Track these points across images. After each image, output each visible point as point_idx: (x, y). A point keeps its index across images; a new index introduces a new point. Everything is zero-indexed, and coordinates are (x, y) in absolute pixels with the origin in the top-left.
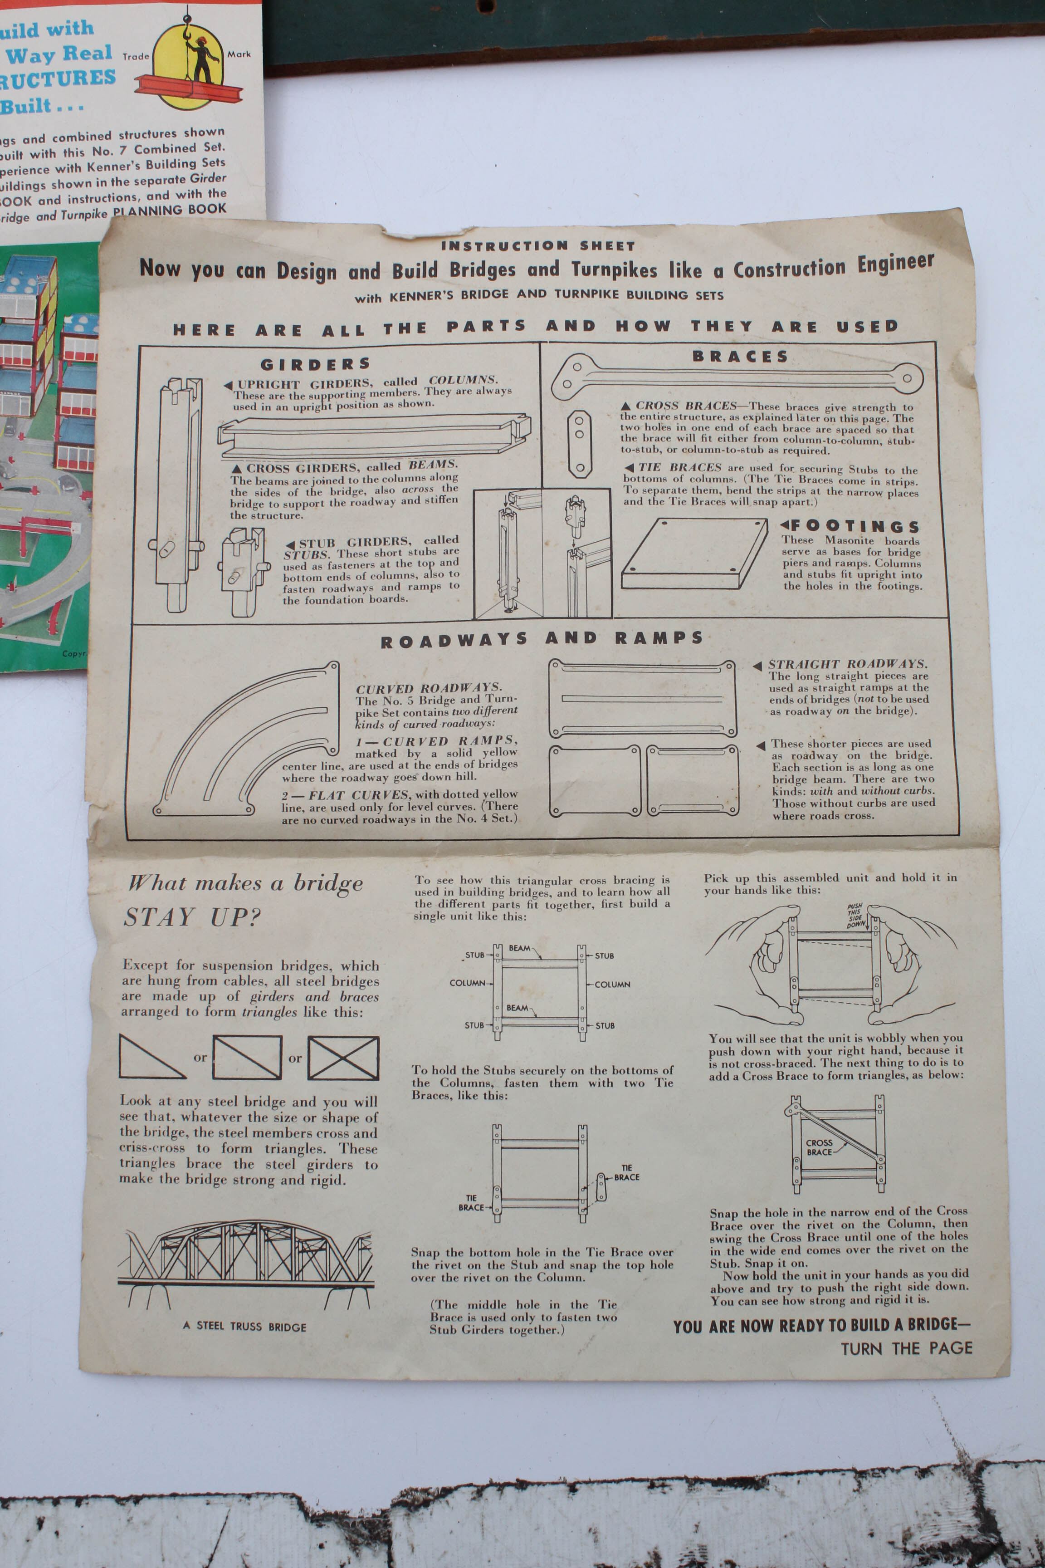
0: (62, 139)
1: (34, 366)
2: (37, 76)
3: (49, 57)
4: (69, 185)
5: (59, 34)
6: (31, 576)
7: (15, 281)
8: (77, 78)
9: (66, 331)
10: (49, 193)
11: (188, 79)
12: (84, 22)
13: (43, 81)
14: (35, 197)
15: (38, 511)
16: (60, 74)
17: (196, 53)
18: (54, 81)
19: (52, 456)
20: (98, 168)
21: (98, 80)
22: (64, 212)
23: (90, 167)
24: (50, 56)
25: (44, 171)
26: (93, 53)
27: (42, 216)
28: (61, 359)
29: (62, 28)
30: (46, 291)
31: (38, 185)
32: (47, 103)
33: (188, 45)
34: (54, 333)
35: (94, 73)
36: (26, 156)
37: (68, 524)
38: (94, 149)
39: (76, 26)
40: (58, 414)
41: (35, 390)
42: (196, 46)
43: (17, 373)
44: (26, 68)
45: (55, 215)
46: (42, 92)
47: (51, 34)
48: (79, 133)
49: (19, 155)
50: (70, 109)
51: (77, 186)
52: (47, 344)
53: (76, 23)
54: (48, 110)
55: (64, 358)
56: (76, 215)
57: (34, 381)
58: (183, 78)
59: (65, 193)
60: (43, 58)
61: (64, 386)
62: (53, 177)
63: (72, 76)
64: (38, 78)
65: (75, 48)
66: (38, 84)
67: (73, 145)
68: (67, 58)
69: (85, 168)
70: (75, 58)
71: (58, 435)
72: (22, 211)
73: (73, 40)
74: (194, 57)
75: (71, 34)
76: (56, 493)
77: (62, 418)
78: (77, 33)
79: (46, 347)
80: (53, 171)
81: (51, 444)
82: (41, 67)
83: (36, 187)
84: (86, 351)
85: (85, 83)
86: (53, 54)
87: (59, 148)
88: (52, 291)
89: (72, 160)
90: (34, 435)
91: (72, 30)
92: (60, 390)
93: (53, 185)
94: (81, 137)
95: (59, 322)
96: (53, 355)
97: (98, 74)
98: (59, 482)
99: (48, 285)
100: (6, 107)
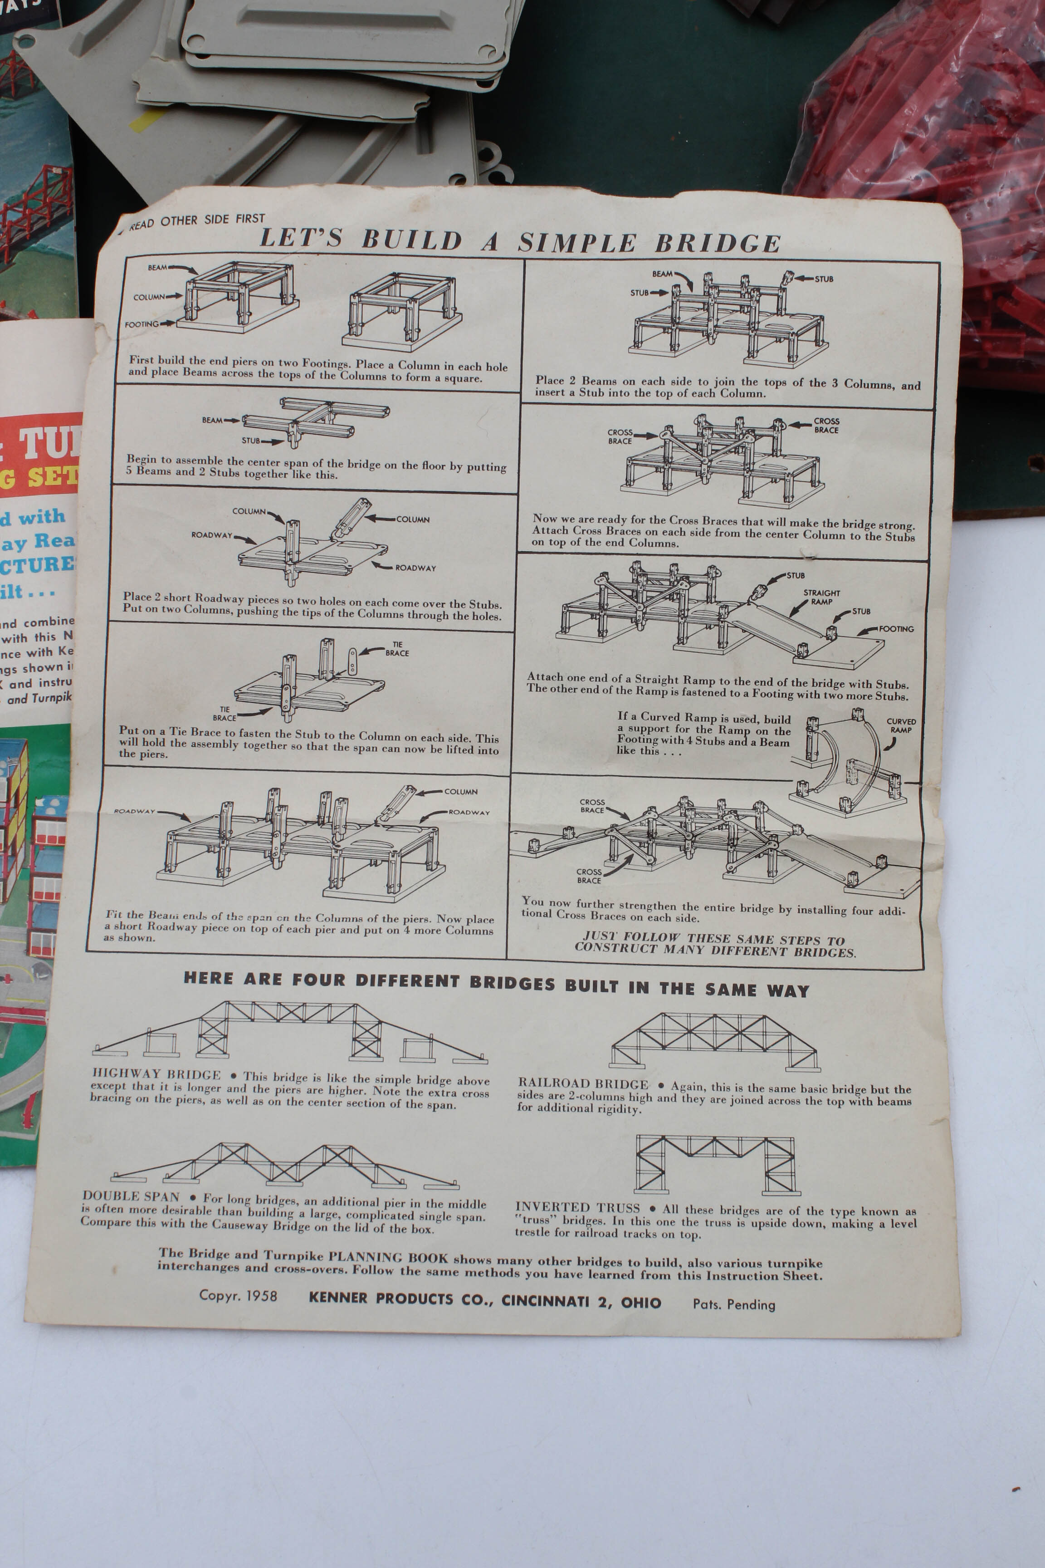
0: (34, 624)
1: (5, 852)
2: (9, 563)
3: (21, 545)
4: (40, 668)
5: (31, 522)
6: (2, 1068)
8: (48, 564)
9: (38, 814)
10: (20, 677)
12: (55, 510)
13: (14, 568)
14: (7, 680)
15: (11, 1000)
16: (32, 561)
18: (26, 567)
19: (25, 943)
20: (69, 652)
21: (69, 566)
22: (35, 695)
23: (61, 651)
24: (21, 543)
25: (16, 655)
26: (64, 540)
27: (13, 700)
28: (33, 843)
29: (33, 516)
30: (17, 774)
31: (9, 669)
32: (19, 589)
34: (25, 816)
35: (65, 559)
37: (42, 1012)
38: (66, 633)
39: (47, 514)
40: (31, 900)
41: (7, 874)
45: (26, 699)
46: (13, 579)
47: (24, 523)
48: (51, 618)
50: (42, 594)
51: (48, 670)
52: (18, 828)
53: (47, 512)
54: (19, 596)
55: (36, 842)
56: (47, 697)
57: (6, 866)
59: (36, 677)
60: (14, 546)
61: (36, 870)
62: (25, 660)
63: (44, 563)
64: (10, 565)
65: (46, 536)
66: (9, 571)
67: (44, 630)
68: (38, 545)
69: (56, 651)
70: (47, 545)
71: (30, 922)
73: (44, 528)
75: (43, 522)
76: (29, 981)
77: (35, 904)
78: (48, 521)
79: (18, 831)
80: (24, 655)
81: (24, 930)
82: (13, 555)
83: (8, 671)
84: (58, 834)
85: (56, 569)
86: (25, 541)
87: (30, 633)
88: (23, 773)
89: (43, 645)
90: (6, 921)
91: (44, 518)
92: (33, 875)
93: (24, 668)
94: (52, 622)
95: (30, 805)
96: (25, 840)
97: (69, 560)
98: (32, 970)
99: (18, 768)
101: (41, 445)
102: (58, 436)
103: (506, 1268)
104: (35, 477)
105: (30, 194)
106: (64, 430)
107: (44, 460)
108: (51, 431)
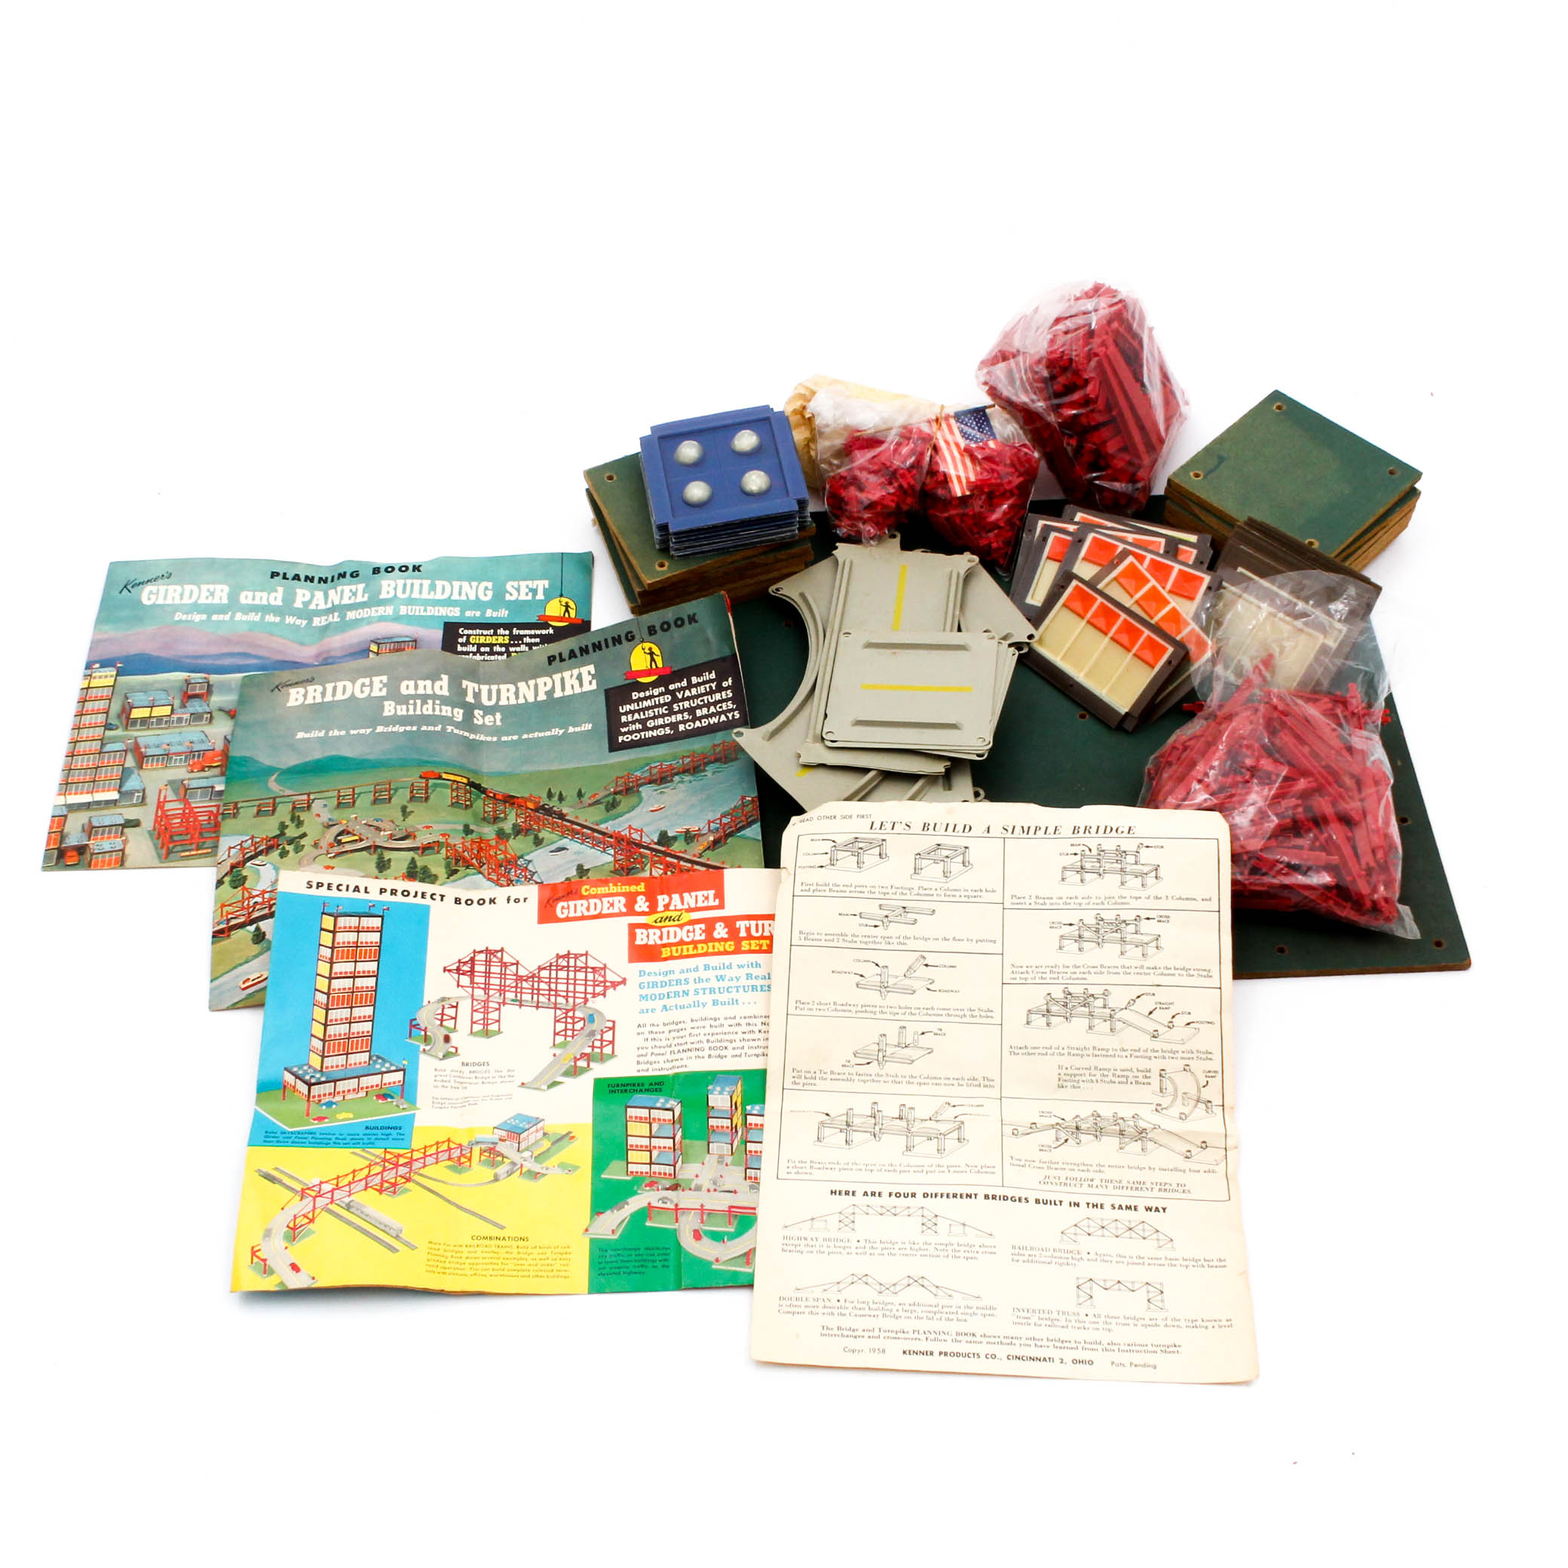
0: (745, 1018)
1: (732, 1130)
4: (749, 1040)
5: (743, 967)
6: (733, 1236)
7: (718, 1089)
8: (753, 988)
9: (748, 1113)
10: (738, 1044)
12: (756, 962)
13: (735, 990)
14: (730, 1046)
15: (738, 1203)
16: (744, 986)
18: (741, 990)
19: (744, 1174)
20: (765, 1032)
21: (764, 990)
22: (746, 1053)
23: (760, 1031)
24: (738, 978)
26: (761, 977)
28: (746, 1126)
29: (745, 965)
30: (735, 1093)
32: (737, 1001)
34: (741, 1113)
35: (761, 986)
36: (726, 1026)
37: (755, 1209)
38: (763, 1023)
39: (752, 964)
40: (746, 1154)
41: (733, 1141)
43: (724, 1134)
44: (725, 984)
45: (741, 1055)
46: (734, 995)
47: (739, 968)
48: (754, 1015)
49: (722, 1025)
50: (749, 1003)
54: (737, 1004)
55: (748, 1126)
56: (753, 1055)
57: (732, 1137)
59: (746, 1044)
60: (734, 979)
61: (748, 1140)
62: (740, 1036)
63: (750, 988)
64: (732, 988)
65: (751, 974)
66: (732, 991)
67: (751, 1021)
68: (747, 979)
69: (757, 1032)
70: (752, 979)
71: (747, 1164)
72: (723, 1053)
73: (750, 970)
75: (749, 968)
76: (747, 1193)
77: (748, 1156)
78: (752, 967)
79: (738, 1119)
80: (740, 1033)
81: (743, 1168)
82: (734, 983)
83: (731, 1041)
84: (759, 1123)
85: (757, 991)
86: (740, 977)
87: (743, 1022)
88: (739, 1094)
89: (751, 1028)
90: (734, 1164)
91: (750, 966)
92: (746, 1142)
93: (740, 1040)
94: (755, 1017)
95: (744, 1109)
96: (742, 1125)
97: (764, 987)
98: (749, 1188)
100: (715, 1003)
101: (748, 930)
102: (757, 925)
103: (1009, 1341)
104: (745, 945)
105: (735, 809)
106: (760, 923)
107: (750, 937)
108: (753, 923)
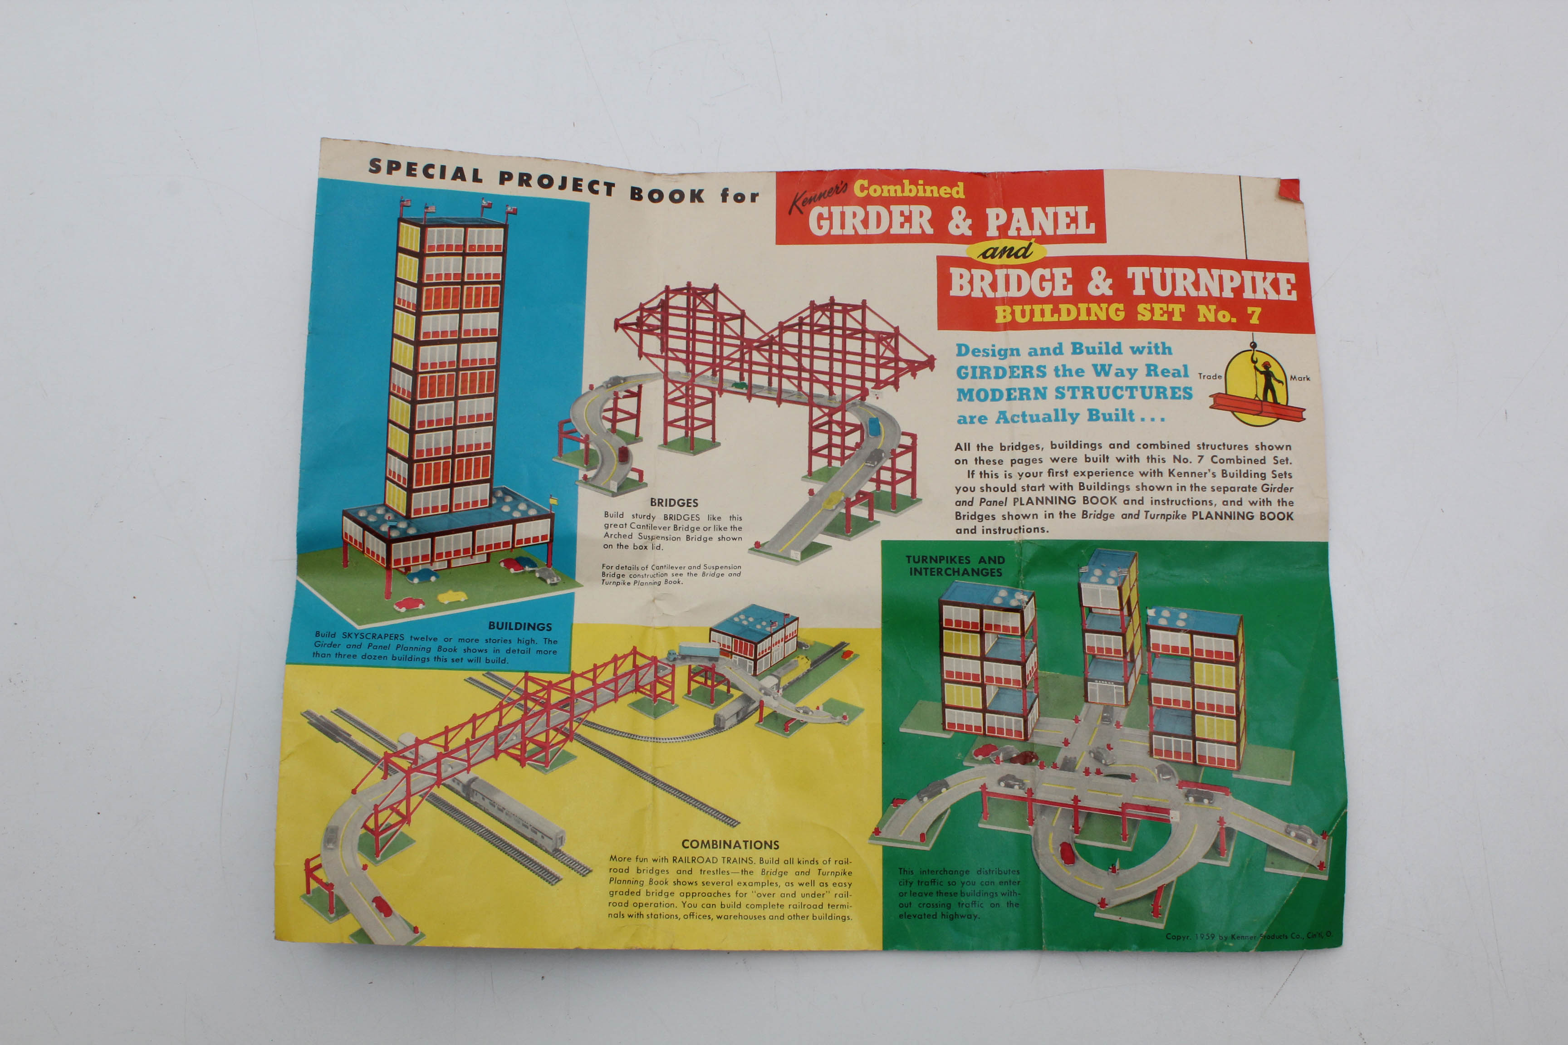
0: (1145, 446)
1: (1125, 657)
2: (1121, 388)
3: (1132, 373)
4: (1152, 488)
5: (1141, 353)
6: (1132, 860)
7: (1098, 573)
8: (1158, 393)
9: (1149, 623)
10: (1133, 494)
11: (1257, 399)
12: (1163, 344)
13: (1127, 394)
14: (1120, 497)
15: (1138, 798)
16: (1143, 388)
17: (1263, 376)
18: (1138, 394)
19: (1148, 745)
20: (1178, 474)
21: (1177, 396)
22: (1147, 512)
23: (1171, 473)
24: (1133, 371)
25: (1129, 474)
26: (1172, 372)
27: (1126, 515)
28: (1149, 650)
29: (1143, 348)
30: (1126, 583)
31: (1123, 486)
32: (1131, 413)
33: (1256, 368)
34: (1140, 624)
35: (1173, 389)
36: (1112, 459)
37: (1166, 811)
38: (1175, 457)
39: (1156, 347)
40: (1151, 705)
41: (1127, 679)
42: (1262, 369)
43: (1109, 663)
44: (1111, 381)
45: (1138, 515)
46: (1125, 403)
47: (1134, 353)
48: (1161, 442)
49: (1106, 459)
50: (1153, 420)
51: (1159, 489)
52: (1135, 635)
53: (1156, 345)
54: (1132, 420)
55: (1152, 650)
56: (1158, 515)
57: (1126, 671)
58: (1253, 397)
59: (1147, 495)
60: (1126, 373)
61: (1153, 676)
62: (1137, 480)
63: (1154, 391)
64: (1122, 390)
65: (1156, 367)
66: (1122, 396)
67: (1157, 453)
68: (1149, 375)
69: (1166, 473)
70: (1156, 375)
71: (1151, 725)
72: (1108, 509)
73: (1153, 359)
74: (1262, 379)
75: (1152, 354)
76: (1154, 781)
77: (1154, 708)
78: (1157, 353)
79: (1135, 638)
80: (1137, 475)
81: (1146, 733)
82: (1124, 381)
83: (1122, 489)
84: (1172, 644)
85: (1165, 397)
86: (1136, 370)
87: (1143, 454)
88: (1132, 584)
89: (1155, 466)
90: (1129, 724)
91: (1153, 350)
92: (1150, 681)
93: (1137, 487)
94: (1163, 446)
95: (1143, 615)
96: (1141, 647)
97: (1177, 390)
98: (1156, 770)
99: (1128, 577)
100: (1093, 415)
101: (1148, 283)
102: (1163, 276)
104: (1143, 311)
106: (1168, 271)
107: (1151, 297)
108: (1157, 271)
